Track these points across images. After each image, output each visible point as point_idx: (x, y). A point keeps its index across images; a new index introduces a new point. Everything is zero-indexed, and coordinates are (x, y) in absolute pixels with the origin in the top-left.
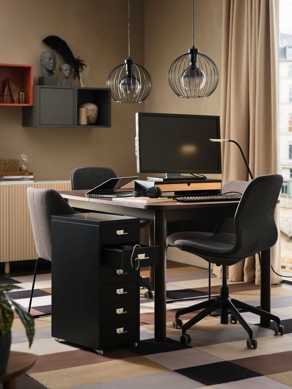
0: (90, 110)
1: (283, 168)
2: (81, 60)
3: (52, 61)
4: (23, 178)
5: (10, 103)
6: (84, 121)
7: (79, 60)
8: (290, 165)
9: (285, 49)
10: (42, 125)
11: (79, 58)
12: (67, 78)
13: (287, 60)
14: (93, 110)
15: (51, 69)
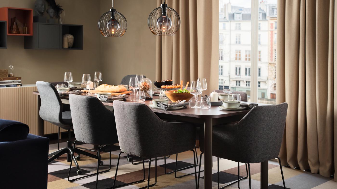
0: (69, 38)
1: (232, 80)
2: (60, 6)
3: (43, 6)
4: (14, 82)
5: (17, 33)
6: (66, 46)
7: (59, 6)
8: (236, 79)
9: (234, 14)
10: (40, 48)
11: (59, 5)
12: (52, 17)
13: (235, 20)
14: (71, 39)
15: (42, 11)
